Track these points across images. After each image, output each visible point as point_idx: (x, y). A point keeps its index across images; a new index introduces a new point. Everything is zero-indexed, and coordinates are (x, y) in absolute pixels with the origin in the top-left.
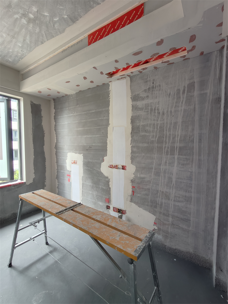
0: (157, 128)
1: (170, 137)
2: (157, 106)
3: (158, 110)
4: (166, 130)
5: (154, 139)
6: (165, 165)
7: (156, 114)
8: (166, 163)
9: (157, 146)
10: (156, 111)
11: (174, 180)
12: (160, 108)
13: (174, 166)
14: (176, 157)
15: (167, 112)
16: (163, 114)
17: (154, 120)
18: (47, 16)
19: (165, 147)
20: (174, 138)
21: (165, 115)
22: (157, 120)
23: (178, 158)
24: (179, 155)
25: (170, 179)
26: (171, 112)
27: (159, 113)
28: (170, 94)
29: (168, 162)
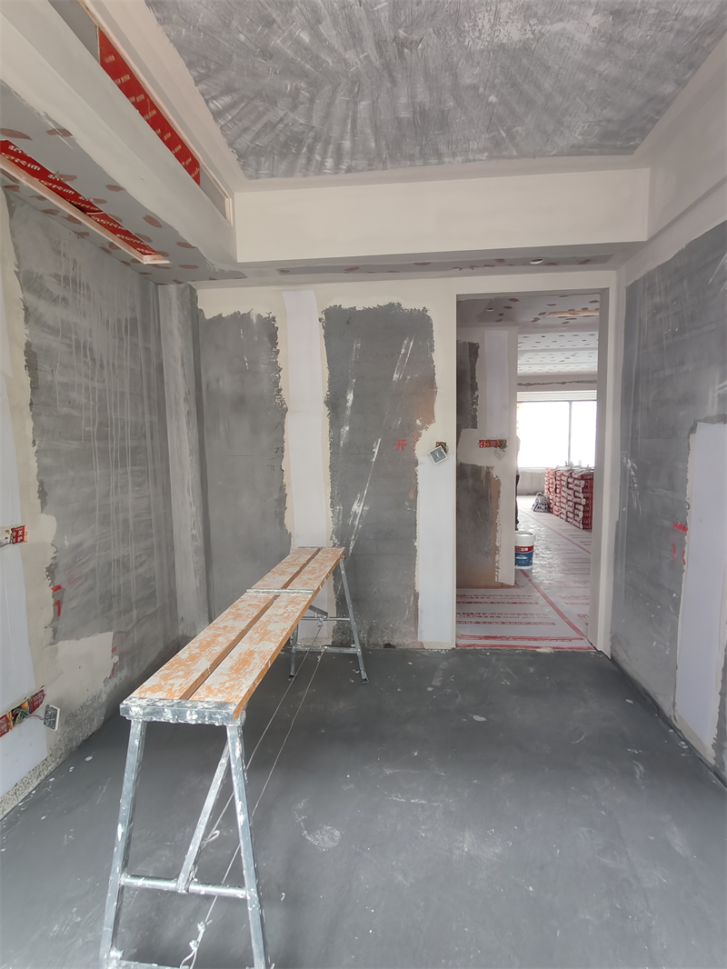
0: (94, 399)
1: (117, 425)
2: (89, 339)
3: (91, 350)
4: (111, 409)
5: (91, 429)
6: (116, 492)
7: (89, 360)
8: (116, 487)
9: (98, 448)
10: (89, 354)
11: (131, 522)
12: (95, 347)
13: (127, 492)
14: (129, 469)
15: (108, 363)
16: (102, 366)
17: (86, 376)
19: (112, 449)
21: (106, 370)
22: (93, 379)
23: (132, 472)
24: (132, 465)
25: (126, 521)
26: (113, 365)
27: (93, 360)
28: (108, 322)
29: (119, 485)
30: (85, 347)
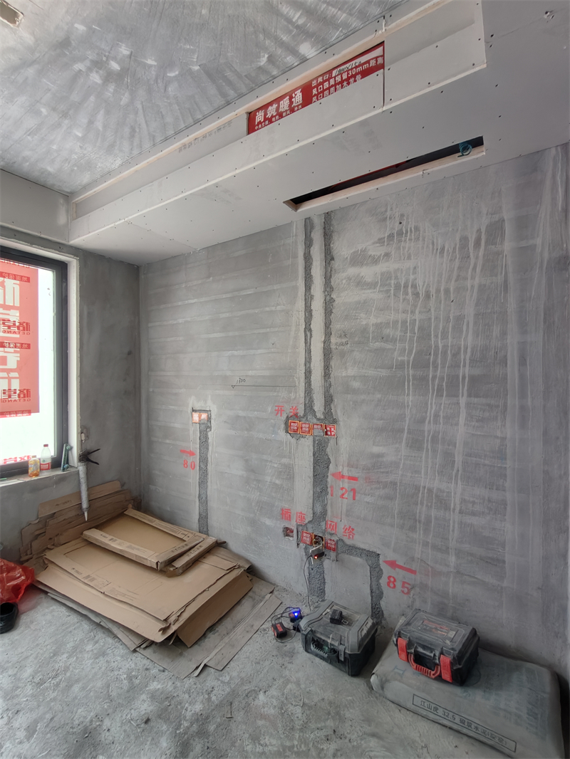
0: (413, 331)
1: (445, 353)
2: (412, 277)
3: (414, 286)
4: (436, 336)
5: (406, 358)
6: (436, 422)
7: (410, 297)
8: (436, 416)
9: (413, 376)
10: (410, 290)
11: (459, 459)
12: (420, 282)
13: (457, 424)
14: (463, 401)
15: (438, 291)
16: (428, 296)
17: (404, 312)
18: (151, 66)
19: (434, 377)
20: (456, 355)
21: (433, 299)
22: (413, 312)
23: (468, 405)
24: (469, 395)
25: (449, 457)
26: (447, 291)
27: (416, 295)
28: (443, 249)
29: (441, 414)
30: (406, 286)
